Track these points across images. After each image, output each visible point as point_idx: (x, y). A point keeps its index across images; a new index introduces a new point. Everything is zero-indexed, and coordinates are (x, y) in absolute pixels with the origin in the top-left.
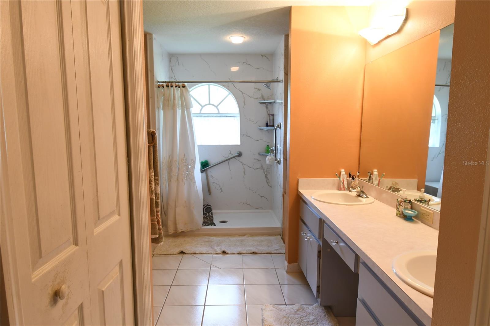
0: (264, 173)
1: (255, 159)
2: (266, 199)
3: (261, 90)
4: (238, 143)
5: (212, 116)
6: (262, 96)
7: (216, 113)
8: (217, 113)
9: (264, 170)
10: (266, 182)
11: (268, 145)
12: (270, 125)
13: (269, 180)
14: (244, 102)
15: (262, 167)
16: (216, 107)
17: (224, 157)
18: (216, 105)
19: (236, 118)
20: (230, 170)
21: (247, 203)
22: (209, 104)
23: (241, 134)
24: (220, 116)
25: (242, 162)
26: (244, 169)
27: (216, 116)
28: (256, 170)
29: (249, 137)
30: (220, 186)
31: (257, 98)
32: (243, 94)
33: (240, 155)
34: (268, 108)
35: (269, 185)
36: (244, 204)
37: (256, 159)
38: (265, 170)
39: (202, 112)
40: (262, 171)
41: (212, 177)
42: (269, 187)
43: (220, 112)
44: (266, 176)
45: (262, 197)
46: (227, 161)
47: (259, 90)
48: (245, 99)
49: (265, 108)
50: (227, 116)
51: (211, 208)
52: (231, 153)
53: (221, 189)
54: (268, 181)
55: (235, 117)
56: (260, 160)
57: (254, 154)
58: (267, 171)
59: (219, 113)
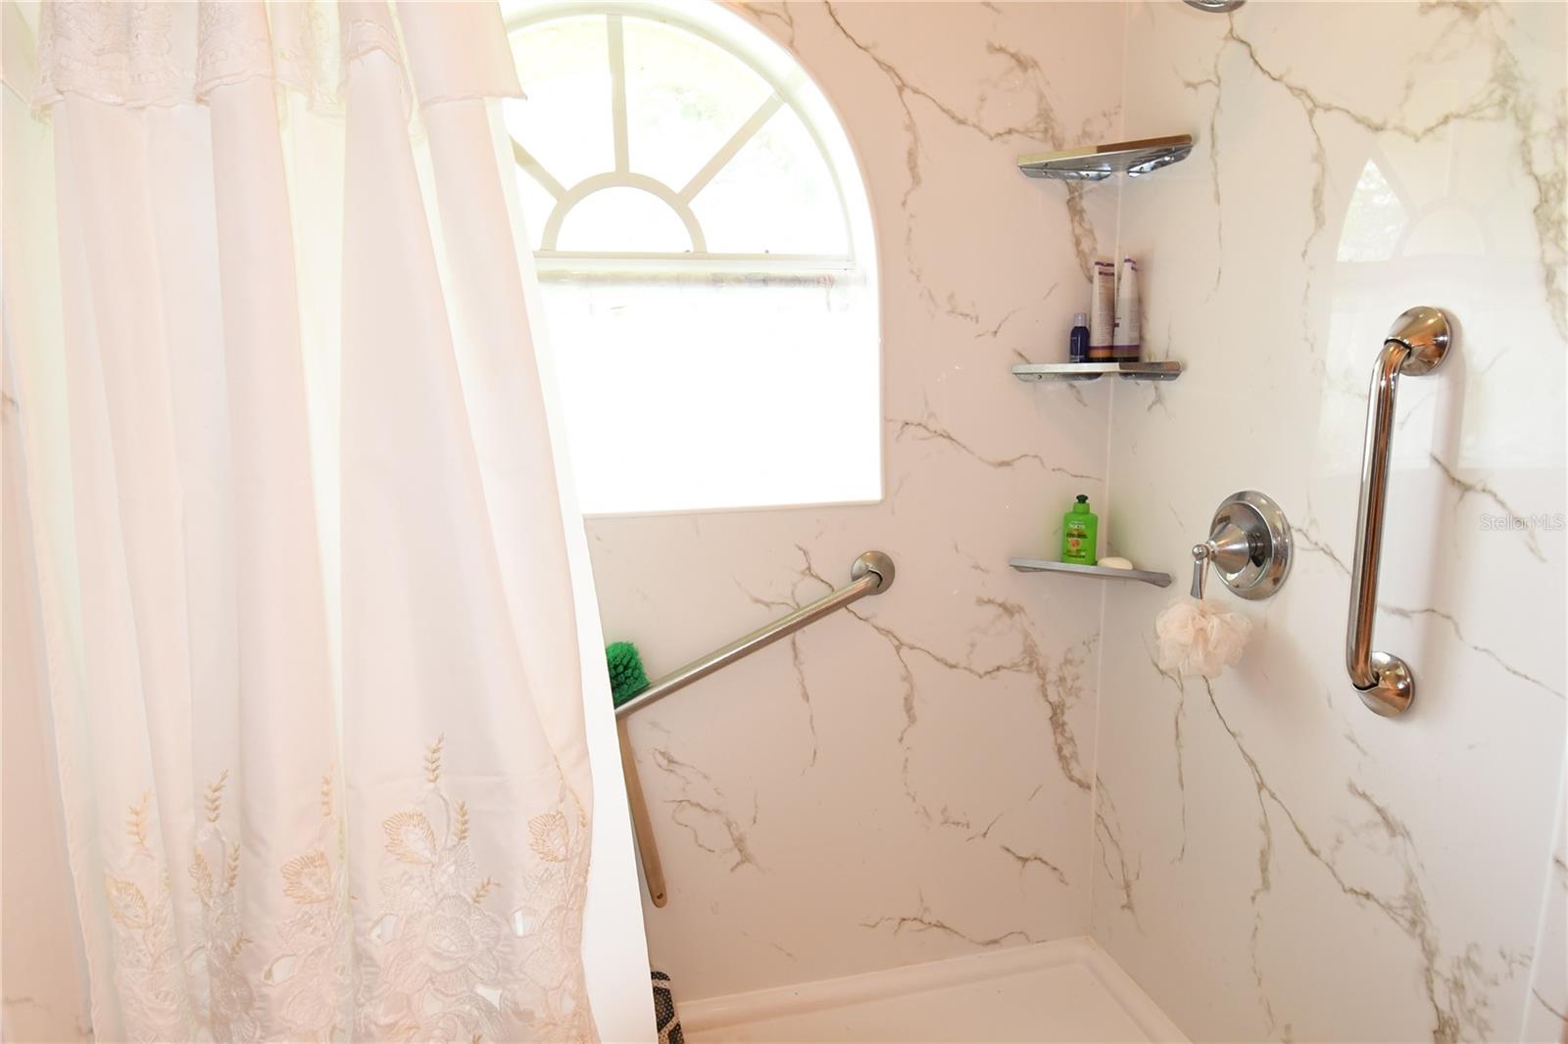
0: (1041, 700)
1: (981, 602)
2: (1055, 869)
3: (1036, 64)
4: (865, 484)
5: (654, 279)
6: (1045, 116)
7: (680, 249)
8: (686, 256)
9: (1042, 675)
10: (1053, 757)
11: (1082, 499)
12: (1111, 348)
13: (1072, 739)
14: (912, 156)
15: (1031, 660)
16: (680, 202)
17: (757, 601)
18: (677, 187)
19: (834, 292)
20: (806, 697)
21: (927, 919)
22: (622, 176)
23: (886, 420)
24: (717, 280)
25: (888, 633)
26: (907, 678)
27: (680, 280)
28: (986, 678)
29: (945, 441)
30: (729, 825)
31: (1010, 132)
32: (907, 93)
33: (881, 576)
34: (1081, 212)
35: (1071, 779)
36: (908, 925)
37: (990, 602)
38: (1052, 676)
39: (562, 245)
40: (1033, 680)
41: (671, 761)
42: (1075, 785)
43: (712, 247)
44: (1057, 723)
45: (1025, 860)
46: (787, 640)
47: (1022, 63)
48: (916, 140)
49: (1063, 211)
50: (766, 281)
51: (668, 991)
52: (809, 568)
53: (739, 843)
54: (1066, 752)
55: (827, 281)
56: (1021, 609)
57: (977, 567)
58: (1062, 680)
59: (699, 254)
